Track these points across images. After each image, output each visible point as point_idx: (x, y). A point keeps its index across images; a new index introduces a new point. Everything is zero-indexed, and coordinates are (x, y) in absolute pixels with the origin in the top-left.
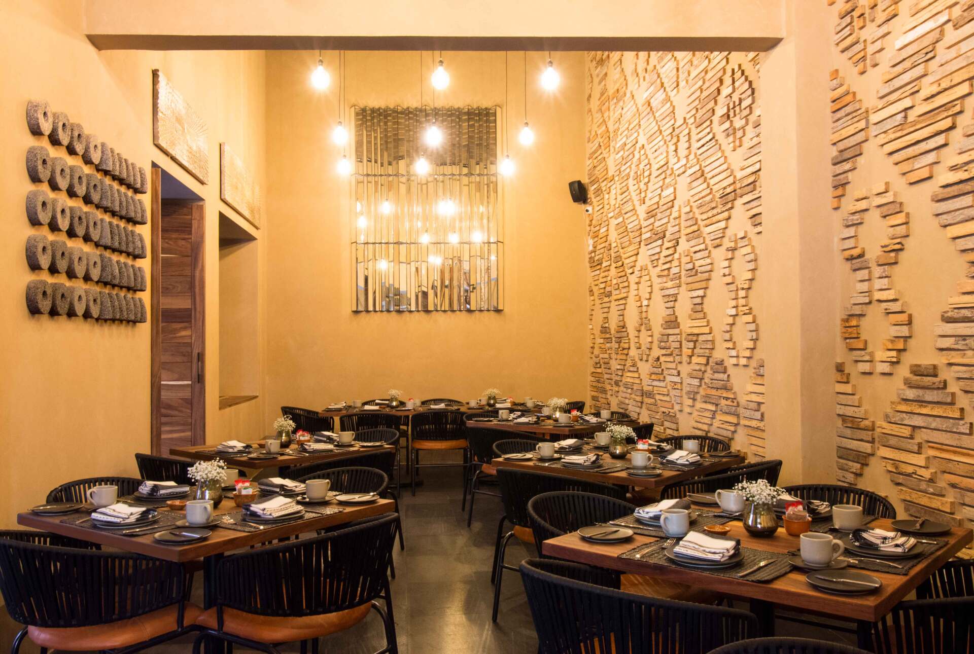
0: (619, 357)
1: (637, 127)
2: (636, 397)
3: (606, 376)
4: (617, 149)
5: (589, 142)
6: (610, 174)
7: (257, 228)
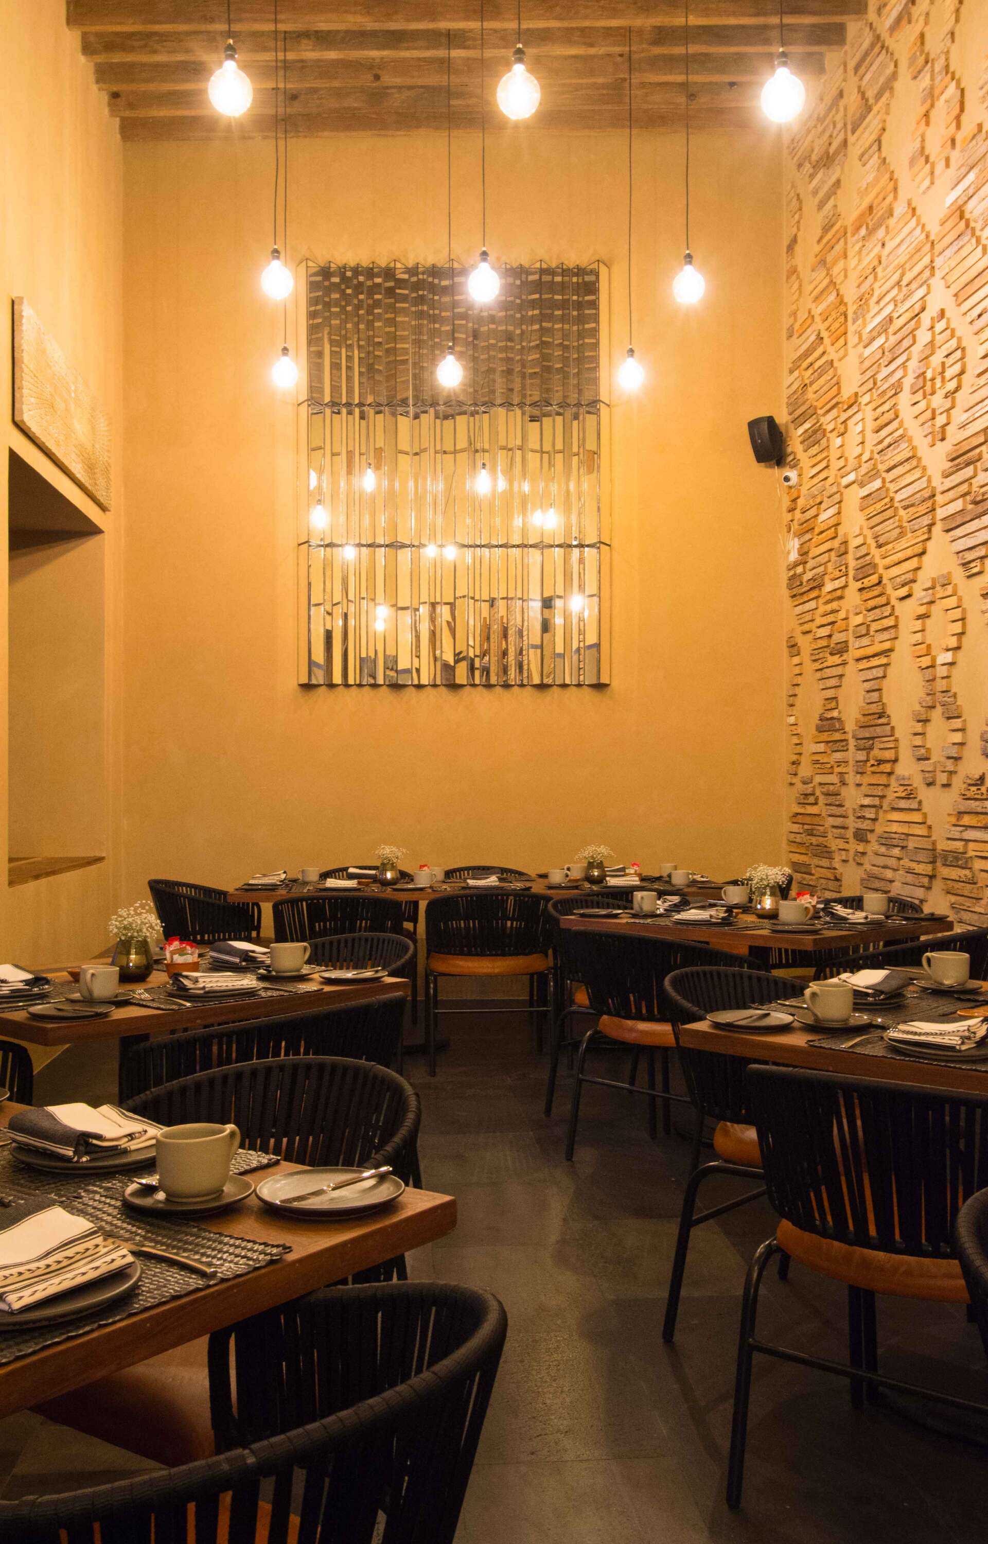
0: (866, 780)
1: (927, 273)
2: (913, 865)
3: (831, 821)
4: (864, 337)
5: (790, 336)
6: (847, 393)
7: (103, 508)
